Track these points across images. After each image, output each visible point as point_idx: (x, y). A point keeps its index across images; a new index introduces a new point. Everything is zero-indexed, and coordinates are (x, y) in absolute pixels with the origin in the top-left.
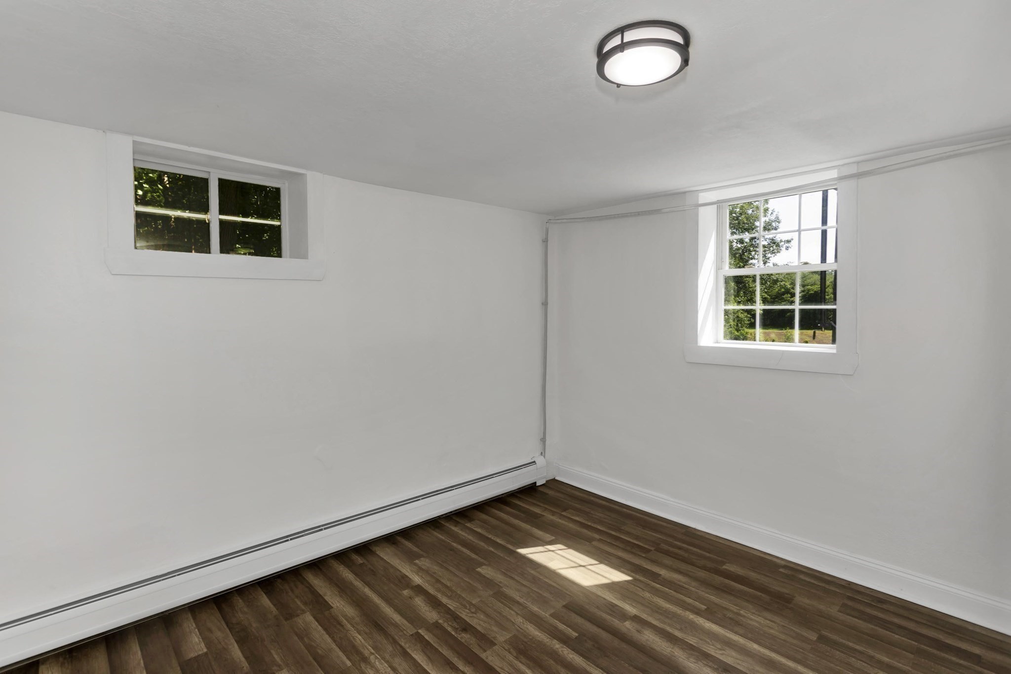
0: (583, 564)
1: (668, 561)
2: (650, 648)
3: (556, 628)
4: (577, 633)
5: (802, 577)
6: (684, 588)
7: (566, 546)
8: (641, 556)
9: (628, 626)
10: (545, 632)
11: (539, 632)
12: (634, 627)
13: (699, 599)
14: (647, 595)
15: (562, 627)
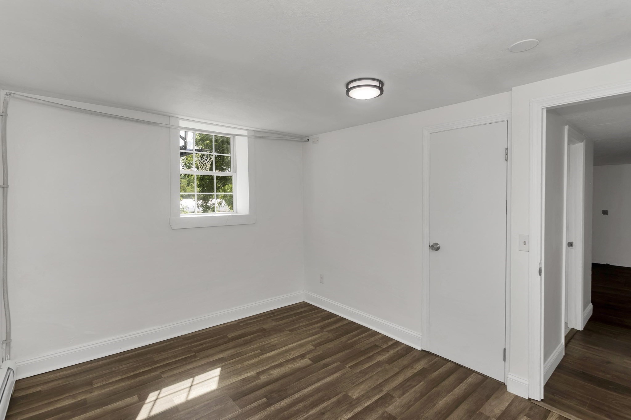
0: (190, 385)
1: (211, 351)
2: (284, 373)
3: (255, 407)
4: (264, 398)
5: (249, 322)
6: (239, 353)
7: (157, 390)
8: (197, 360)
9: (264, 378)
10: (258, 412)
11: (257, 415)
12: (266, 376)
13: (252, 350)
14: (240, 366)
15: (255, 404)
